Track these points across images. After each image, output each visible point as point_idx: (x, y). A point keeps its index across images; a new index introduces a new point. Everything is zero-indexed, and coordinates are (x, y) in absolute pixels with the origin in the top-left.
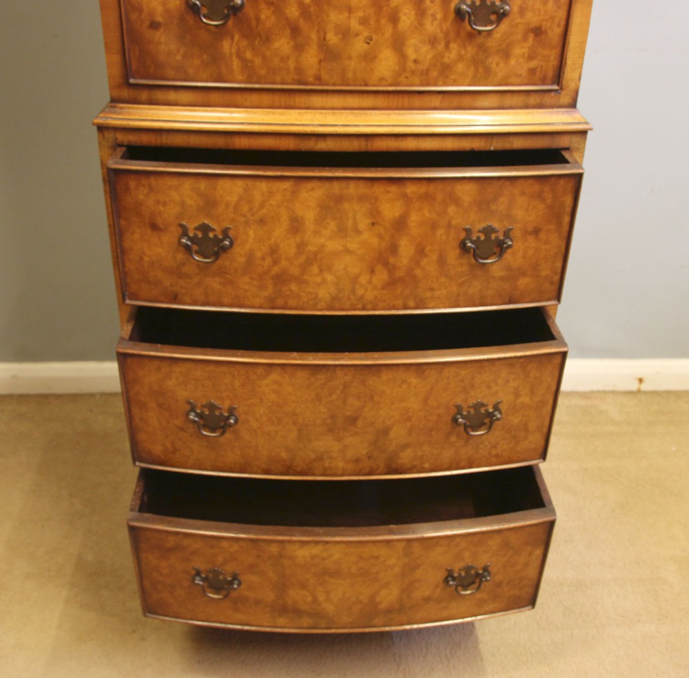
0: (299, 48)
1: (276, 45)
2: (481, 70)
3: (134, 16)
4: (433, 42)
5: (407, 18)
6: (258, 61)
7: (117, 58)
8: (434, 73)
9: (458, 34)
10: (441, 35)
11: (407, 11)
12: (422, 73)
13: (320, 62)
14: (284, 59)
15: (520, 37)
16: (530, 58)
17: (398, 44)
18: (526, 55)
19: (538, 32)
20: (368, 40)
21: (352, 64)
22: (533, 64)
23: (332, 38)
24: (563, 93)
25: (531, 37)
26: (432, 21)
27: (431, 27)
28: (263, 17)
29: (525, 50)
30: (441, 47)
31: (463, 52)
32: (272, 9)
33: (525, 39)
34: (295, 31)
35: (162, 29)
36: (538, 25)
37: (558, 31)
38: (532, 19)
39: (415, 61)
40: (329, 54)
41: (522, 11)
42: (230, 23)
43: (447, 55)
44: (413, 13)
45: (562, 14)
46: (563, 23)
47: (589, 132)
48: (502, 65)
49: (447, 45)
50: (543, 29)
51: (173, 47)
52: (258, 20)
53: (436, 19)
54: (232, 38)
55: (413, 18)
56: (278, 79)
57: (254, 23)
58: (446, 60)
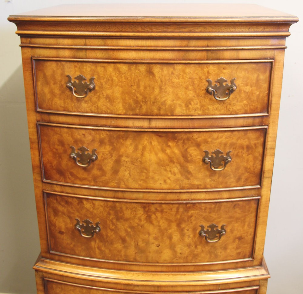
0: (126, 248)
1: (115, 246)
2: (213, 255)
3: (53, 228)
4: (189, 246)
5: (176, 237)
6: (107, 251)
7: (45, 242)
8: (190, 258)
9: (201, 242)
10: (192, 243)
11: (176, 234)
12: (184, 258)
13: (136, 253)
14: (120, 251)
15: (231, 241)
16: (237, 248)
17: (172, 247)
18: (235, 248)
19: (240, 238)
20: (158, 246)
21: (151, 255)
22: (239, 251)
23: (141, 244)
24: (254, 261)
25: (237, 241)
26: (188, 238)
27: (187, 240)
28: (109, 235)
29: (235, 246)
30: (193, 247)
31: (204, 249)
32: (113, 232)
33: (234, 241)
34: (124, 241)
35: (64, 235)
36: (240, 236)
37: (250, 237)
38: (237, 234)
39: (180, 253)
40: (140, 250)
41: (232, 231)
42: (95, 236)
43: (196, 250)
44: (179, 235)
45: (252, 230)
46: (253, 233)
47: (269, 279)
48: (223, 253)
49: (196, 247)
50: (243, 237)
51: (69, 241)
52: (107, 236)
53: (190, 237)
54: (95, 242)
55: (179, 237)
56: (117, 258)
57: (105, 237)
58: (196, 252)
